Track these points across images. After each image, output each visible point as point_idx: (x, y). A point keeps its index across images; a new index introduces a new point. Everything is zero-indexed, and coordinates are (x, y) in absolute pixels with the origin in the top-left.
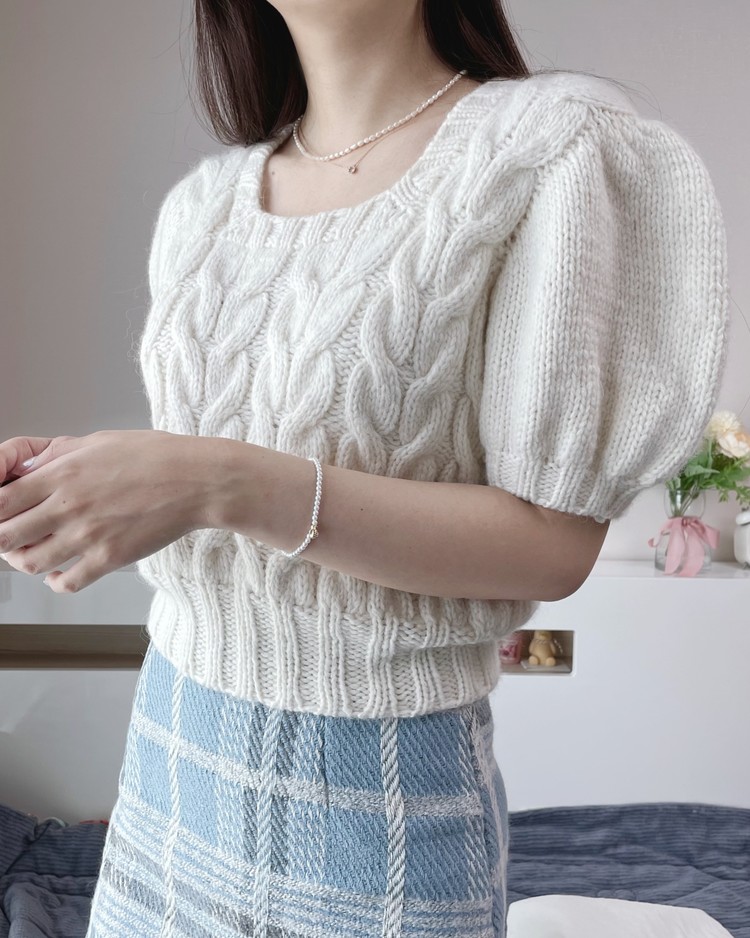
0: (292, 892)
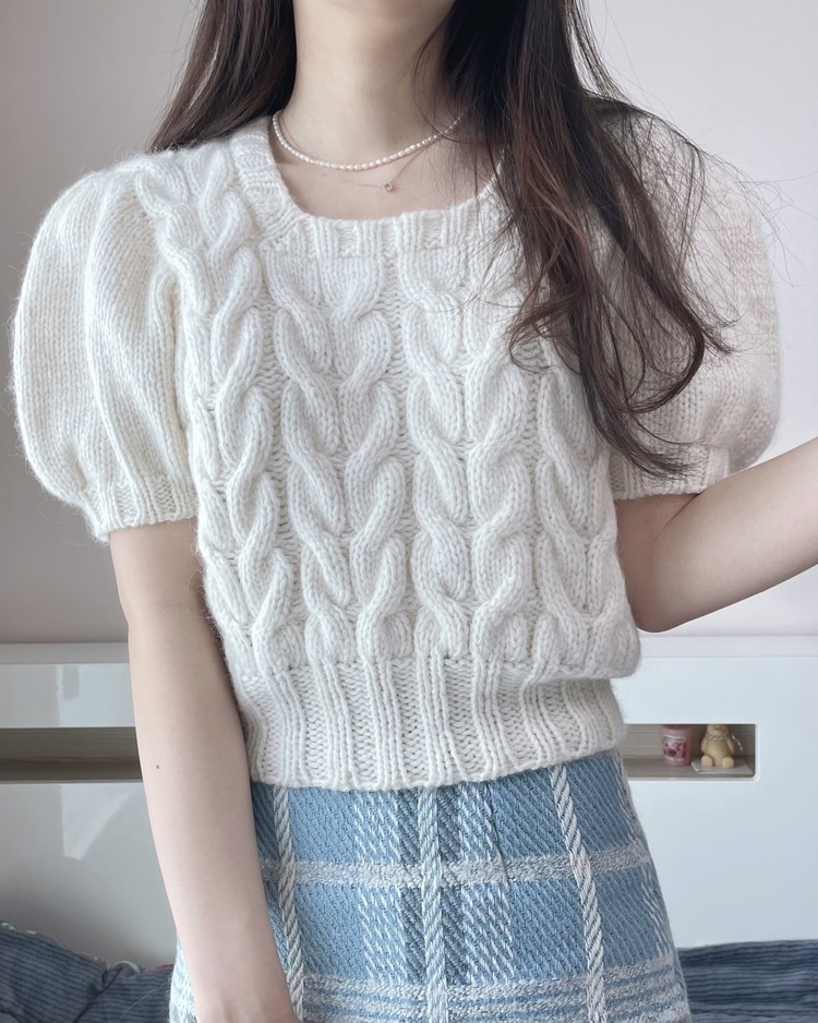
0: (479, 1002)
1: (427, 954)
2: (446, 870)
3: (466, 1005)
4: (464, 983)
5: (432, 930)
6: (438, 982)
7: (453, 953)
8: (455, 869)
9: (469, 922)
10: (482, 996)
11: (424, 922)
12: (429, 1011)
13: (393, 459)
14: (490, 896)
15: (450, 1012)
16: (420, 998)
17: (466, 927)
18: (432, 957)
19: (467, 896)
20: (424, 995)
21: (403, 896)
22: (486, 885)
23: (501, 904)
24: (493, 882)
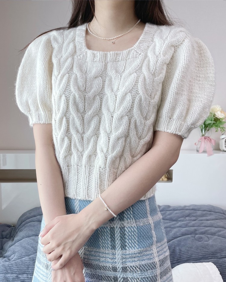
0: (129, 254)
1: (116, 243)
2: (121, 223)
3: (126, 255)
4: (125, 249)
5: (117, 237)
6: (119, 249)
7: (123, 242)
8: (123, 223)
9: (127, 236)
10: (130, 253)
11: (116, 235)
12: (116, 256)
13: (97, 116)
14: (132, 229)
15: (122, 257)
16: (114, 253)
17: (126, 236)
18: (117, 243)
19: (127, 229)
20: (115, 253)
21: (110, 229)
22: (131, 227)
23: (135, 231)
24: (133, 226)
